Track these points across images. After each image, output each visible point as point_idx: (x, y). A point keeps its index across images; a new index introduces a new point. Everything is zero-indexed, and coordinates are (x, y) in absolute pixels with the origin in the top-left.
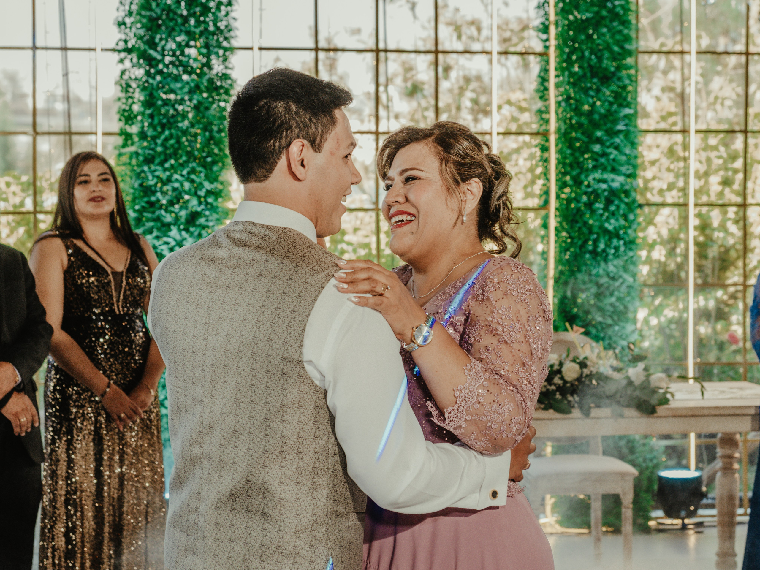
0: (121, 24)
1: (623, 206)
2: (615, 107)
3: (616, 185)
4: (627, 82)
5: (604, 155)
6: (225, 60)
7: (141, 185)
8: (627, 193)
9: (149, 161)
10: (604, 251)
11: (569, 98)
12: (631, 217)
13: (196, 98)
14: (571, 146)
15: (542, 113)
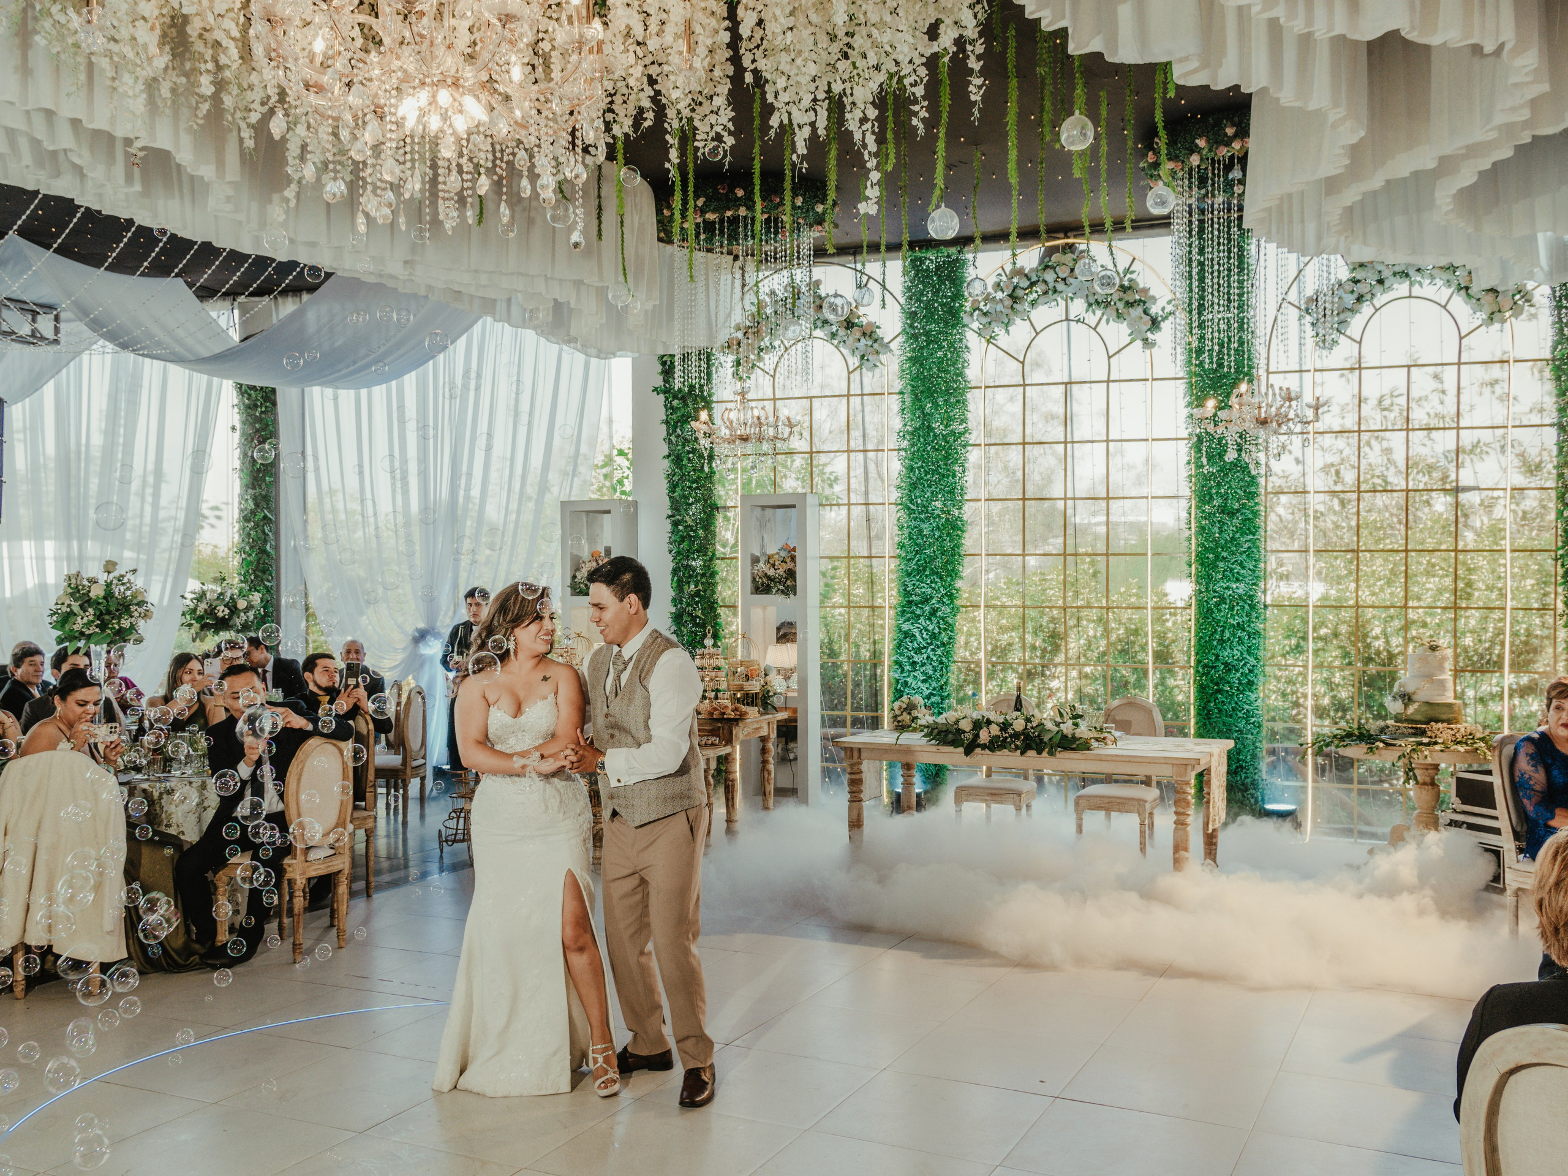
0: (898, 487)
1: (1247, 607)
2: (1237, 535)
3: (1240, 591)
4: (1250, 516)
5: (1231, 570)
6: (960, 508)
7: (905, 590)
8: (1251, 597)
9: (909, 575)
10: (1229, 639)
11: (1203, 528)
12: (1254, 615)
13: (937, 534)
14: (1202, 564)
15: (1189, 539)
